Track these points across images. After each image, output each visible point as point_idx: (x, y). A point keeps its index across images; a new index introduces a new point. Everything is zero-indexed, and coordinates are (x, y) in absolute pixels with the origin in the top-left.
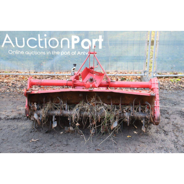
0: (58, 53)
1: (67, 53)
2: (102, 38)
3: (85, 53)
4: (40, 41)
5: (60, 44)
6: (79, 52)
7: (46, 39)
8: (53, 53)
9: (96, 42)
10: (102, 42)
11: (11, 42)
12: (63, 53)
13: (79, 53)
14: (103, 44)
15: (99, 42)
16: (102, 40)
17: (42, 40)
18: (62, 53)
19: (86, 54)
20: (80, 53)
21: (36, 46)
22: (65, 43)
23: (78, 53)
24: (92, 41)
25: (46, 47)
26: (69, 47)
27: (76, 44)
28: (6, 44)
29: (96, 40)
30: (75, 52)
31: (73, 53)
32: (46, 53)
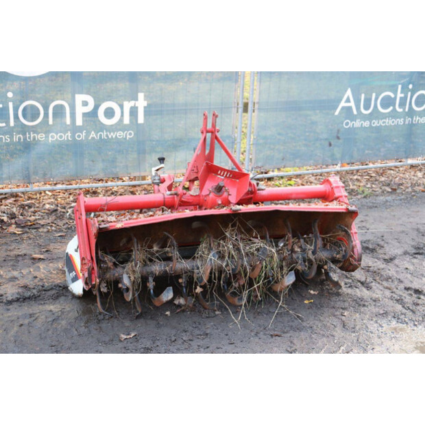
0: (41, 137)
1: (64, 137)
2: (145, 100)
3: (107, 136)
5: (46, 115)
6: (93, 132)
7: (11, 105)
8: (30, 138)
9: (131, 108)
10: (145, 107)
12: (54, 137)
13: (93, 134)
14: (147, 111)
15: (137, 108)
16: (145, 104)
18: (52, 137)
19: (110, 137)
20: (94, 136)
22: (59, 111)
23: (91, 136)
24: (121, 107)
25: (12, 123)
26: (68, 121)
27: (85, 115)
29: (132, 103)
30: (84, 134)
31: (79, 136)
32: (11, 137)
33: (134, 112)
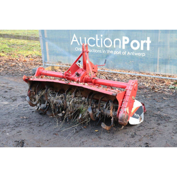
0: (111, 52)
1: (119, 53)
2: (150, 40)
3: (134, 54)
4: (98, 41)
5: (113, 44)
6: (129, 52)
7: (102, 39)
8: (108, 52)
9: (144, 43)
10: (150, 43)
11: (77, 40)
13: (129, 53)
14: (151, 45)
15: (147, 43)
16: (150, 42)
17: (99, 39)
18: (115, 52)
19: (135, 55)
20: (129, 54)
21: (94, 45)
22: (117, 43)
23: (128, 53)
24: (140, 42)
25: (102, 46)
26: (120, 47)
27: (126, 45)
28: (73, 42)
29: (144, 41)
30: (125, 52)
31: (124, 53)
32: (102, 51)
33: (145, 45)
